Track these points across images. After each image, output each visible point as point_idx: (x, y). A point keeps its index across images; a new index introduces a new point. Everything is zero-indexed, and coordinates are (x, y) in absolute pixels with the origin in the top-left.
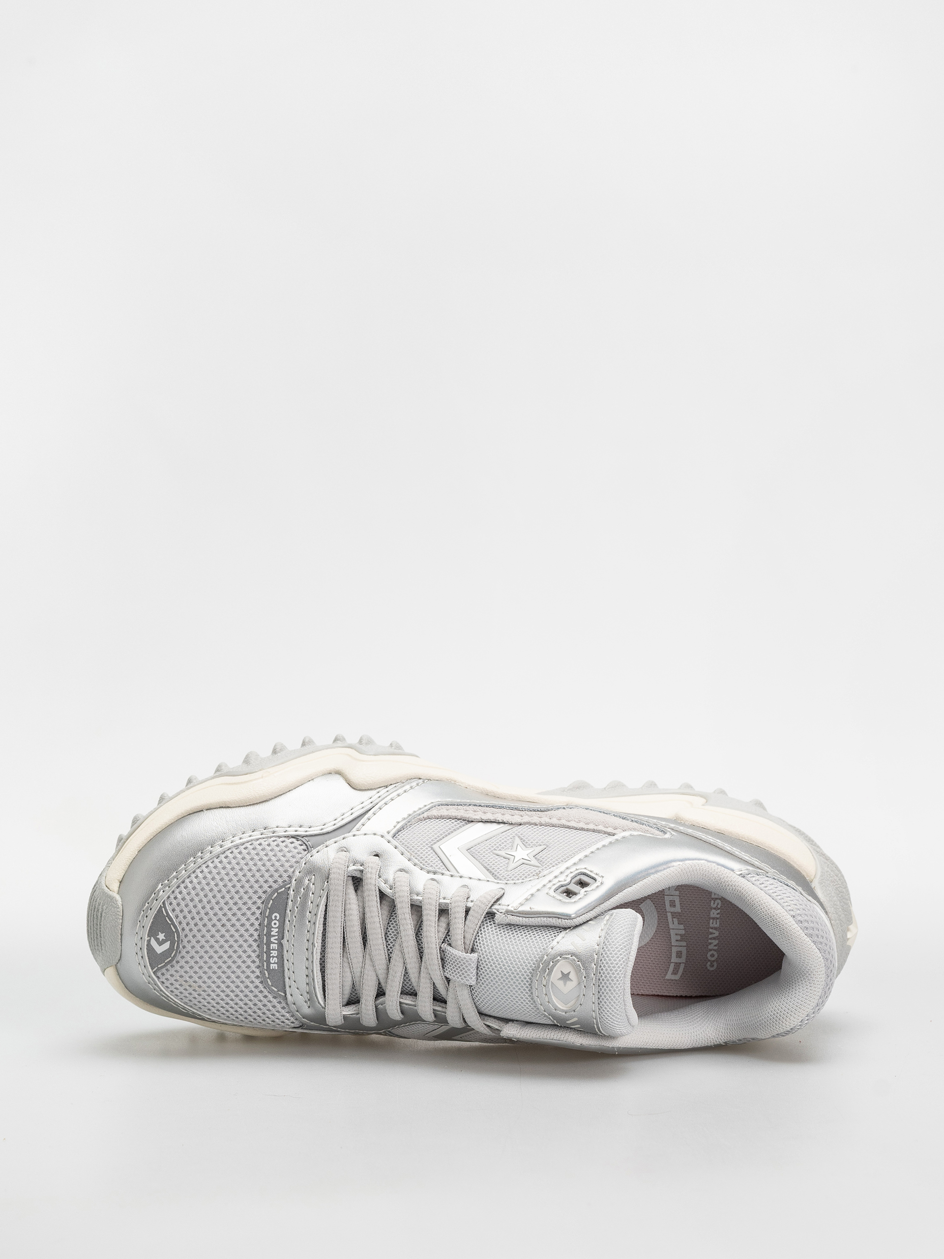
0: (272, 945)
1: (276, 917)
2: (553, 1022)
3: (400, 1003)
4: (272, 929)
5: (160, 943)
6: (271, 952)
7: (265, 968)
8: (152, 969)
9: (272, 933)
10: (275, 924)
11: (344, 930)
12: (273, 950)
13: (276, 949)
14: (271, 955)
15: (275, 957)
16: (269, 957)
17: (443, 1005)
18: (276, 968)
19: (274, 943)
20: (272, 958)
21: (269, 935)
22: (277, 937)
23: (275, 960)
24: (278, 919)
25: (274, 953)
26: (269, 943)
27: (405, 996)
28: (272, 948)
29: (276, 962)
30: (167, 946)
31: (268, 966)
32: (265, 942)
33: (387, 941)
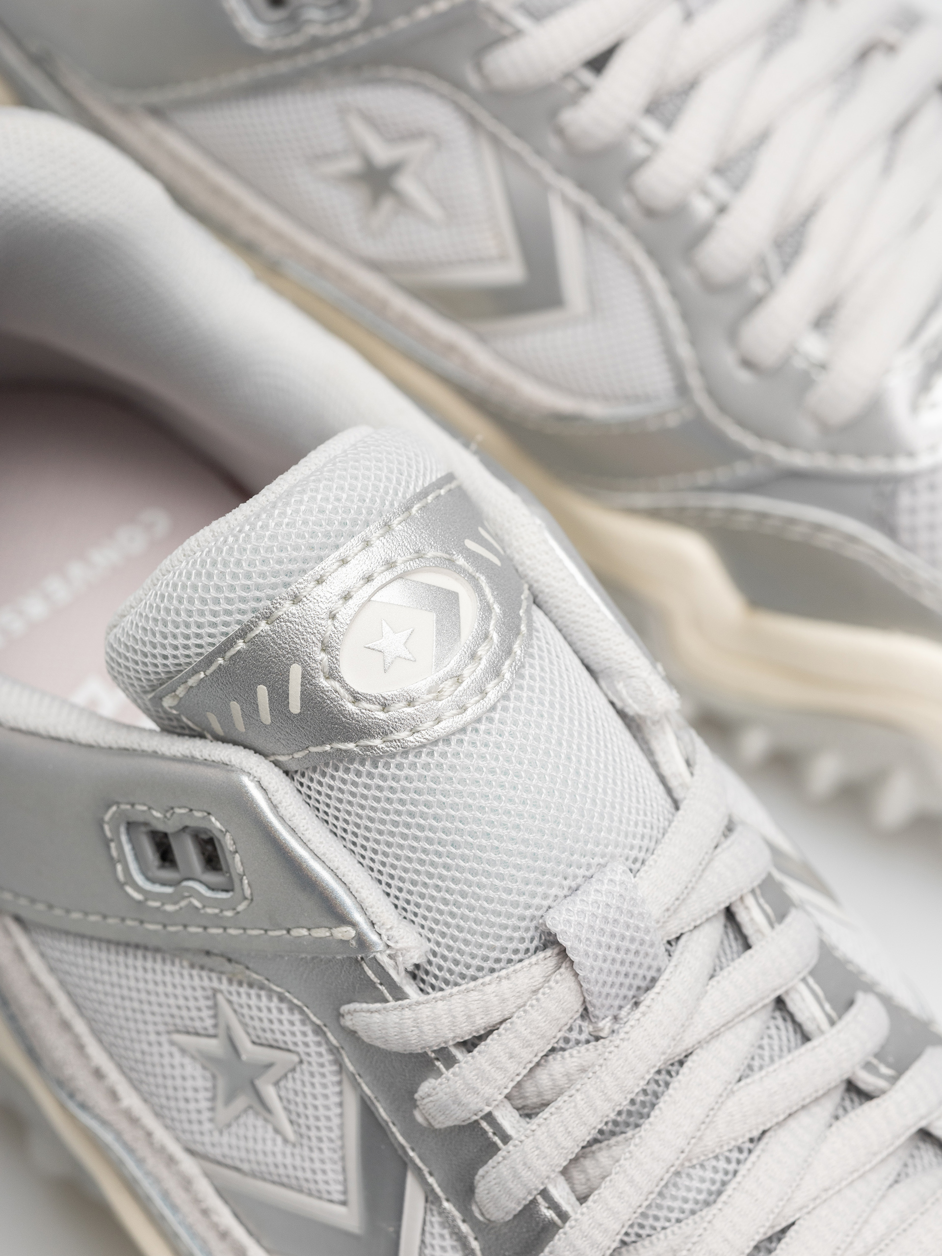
2: (528, 611)
3: (832, 1023)
17: (734, 909)
27: (809, 1026)
33: (724, 1184)
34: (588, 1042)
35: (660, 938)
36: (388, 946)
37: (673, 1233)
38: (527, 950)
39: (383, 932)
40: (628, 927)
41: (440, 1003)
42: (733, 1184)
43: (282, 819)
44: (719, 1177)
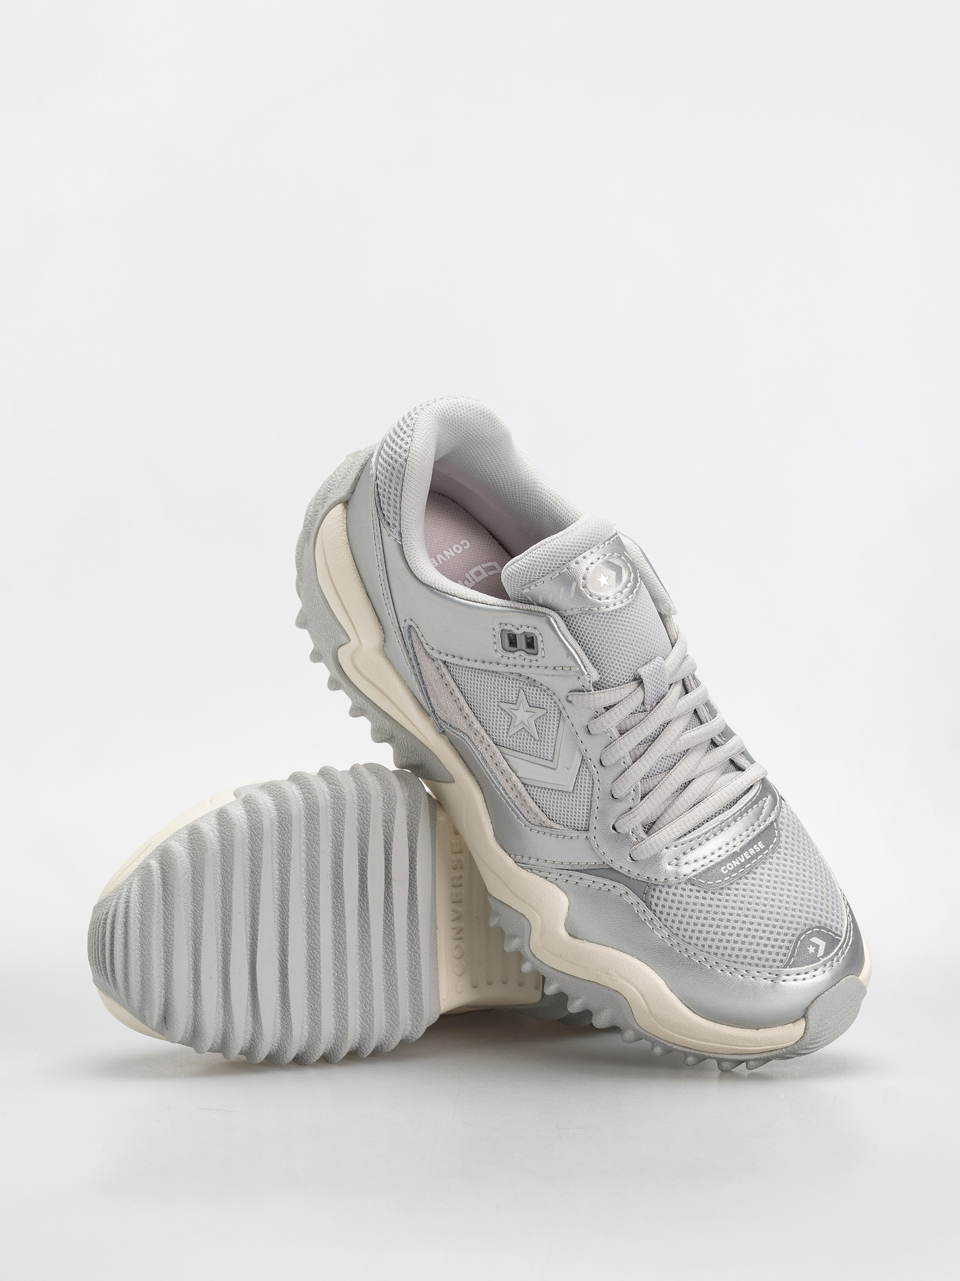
0: (748, 858)
1: (725, 870)
3: (709, 720)
4: (736, 866)
5: (817, 946)
6: (752, 855)
7: (767, 851)
8: (840, 941)
9: (739, 864)
10: (730, 867)
11: (692, 807)
12: (750, 854)
13: (747, 852)
14: (755, 853)
15: (754, 849)
16: (757, 854)
17: (685, 680)
18: (761, 842)
19: (745, 857)
20: (757, 851)
21: (742, 865)
22: (739, 858)
23: (755, 847)
24: (724, 867)
25: (751, 851)
26: (748, 861)
27: (703, 719)
28: (750, 856)
29: (756, 846)
30: (815, 940)
31: (765, 849)
32: (750, 865)
33: (675, 763)
34: (642, 712)
35: (668, 682)
36: (589, 674)
37: (659, 777)
38: (624, 683)
39: (588, 669)
40: (661, 677)
41: (602, 694)
42: (678, 764)
43: (560, 631)
44: (674, 761)
